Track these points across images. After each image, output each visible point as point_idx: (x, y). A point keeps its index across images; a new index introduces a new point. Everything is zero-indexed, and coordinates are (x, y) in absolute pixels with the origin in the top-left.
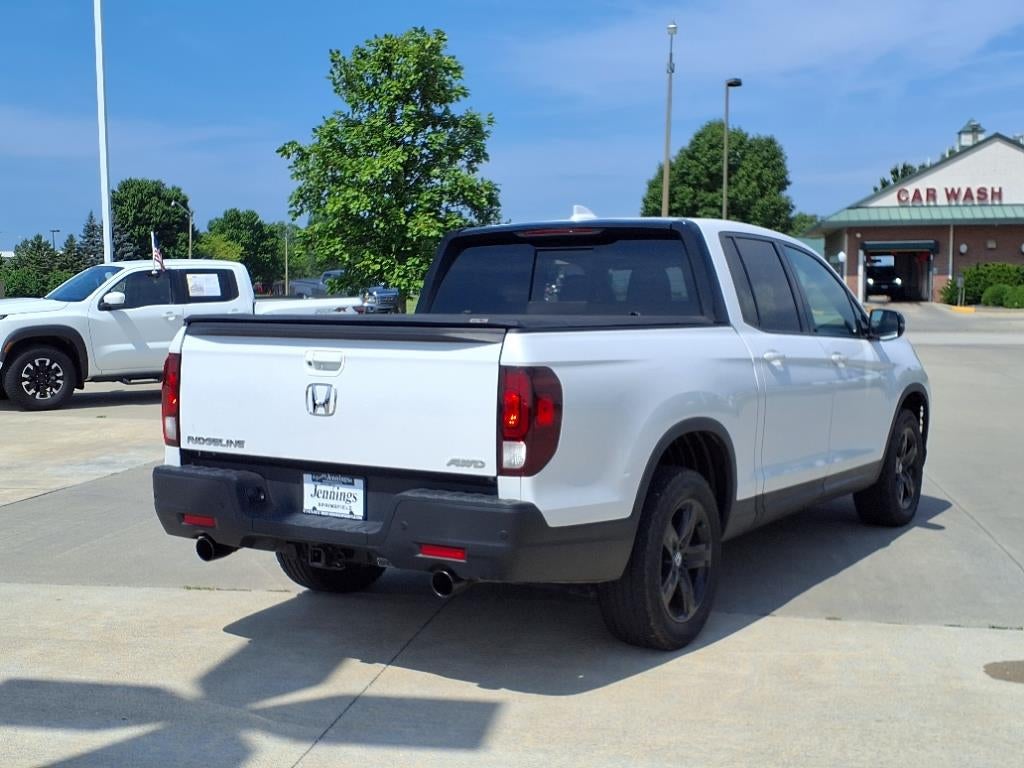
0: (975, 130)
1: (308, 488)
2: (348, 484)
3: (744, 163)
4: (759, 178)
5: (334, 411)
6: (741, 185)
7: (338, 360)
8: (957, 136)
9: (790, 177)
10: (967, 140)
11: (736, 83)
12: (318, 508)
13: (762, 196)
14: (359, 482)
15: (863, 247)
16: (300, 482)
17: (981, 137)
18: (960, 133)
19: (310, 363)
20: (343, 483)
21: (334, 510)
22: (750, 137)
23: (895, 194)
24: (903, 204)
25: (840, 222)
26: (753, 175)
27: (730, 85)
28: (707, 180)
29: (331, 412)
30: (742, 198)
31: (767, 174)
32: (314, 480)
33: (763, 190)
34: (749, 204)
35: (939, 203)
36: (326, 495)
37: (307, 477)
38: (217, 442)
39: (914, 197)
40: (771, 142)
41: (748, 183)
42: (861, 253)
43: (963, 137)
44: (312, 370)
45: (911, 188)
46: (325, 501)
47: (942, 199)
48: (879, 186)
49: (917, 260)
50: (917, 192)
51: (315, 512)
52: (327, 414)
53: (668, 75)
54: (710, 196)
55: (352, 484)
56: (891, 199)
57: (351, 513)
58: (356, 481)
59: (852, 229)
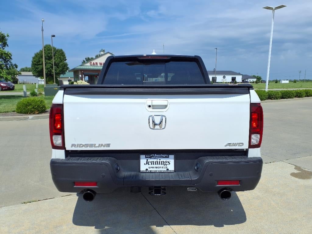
0: (104, 51)
1: (143, 161)
2: (166, 157)
3: (56, 54)
4: (60, 58)
5: (165, 127)
6: (56, 59)
7: (166, 104)
8: (99, 52)
9: (66, 58)
10: (102, 53)
11: (54, 36)
12: (149, 169)
13: (61, 62)
14: (172, 156)
15: (84, 74)
16: (139, 159)
17: (105, 53)
18: (100, 52)
19: (150, 106)
20: (163, 157)
21: (157, 169)
22: (57, 49)
23: (89, 63)
24: (91, 65)
25: (78, 68)
26: (59, 57)
27: (52, 36)
28: (48, 58)
29: (163, 127)
30: (57, 62)
31: (62, 57)
32: (146, 157)
33: (61, 61)
34: (59, 64)
35: (98, 65)
36: (152, 163)
37: (142, 156)
38: (91, 145)
39: (93, 64)
40: (62, 50)
41: (58, 59)
42: (83, 75)
43: (101, 52)
44: (150, 109)
45: (92, 62)
46: (152, 166)
47: (99, 65)
48: (83, 62)
49: (94, 77)
50: (94, 63)
51: (148, 171)
52: (161, 128)
53: (42, 32)
54: (49, 62)
55: (168, 157)
56: (88, 64)
57: (168, 170)
58: (170, 156)
59: (81, 70)
